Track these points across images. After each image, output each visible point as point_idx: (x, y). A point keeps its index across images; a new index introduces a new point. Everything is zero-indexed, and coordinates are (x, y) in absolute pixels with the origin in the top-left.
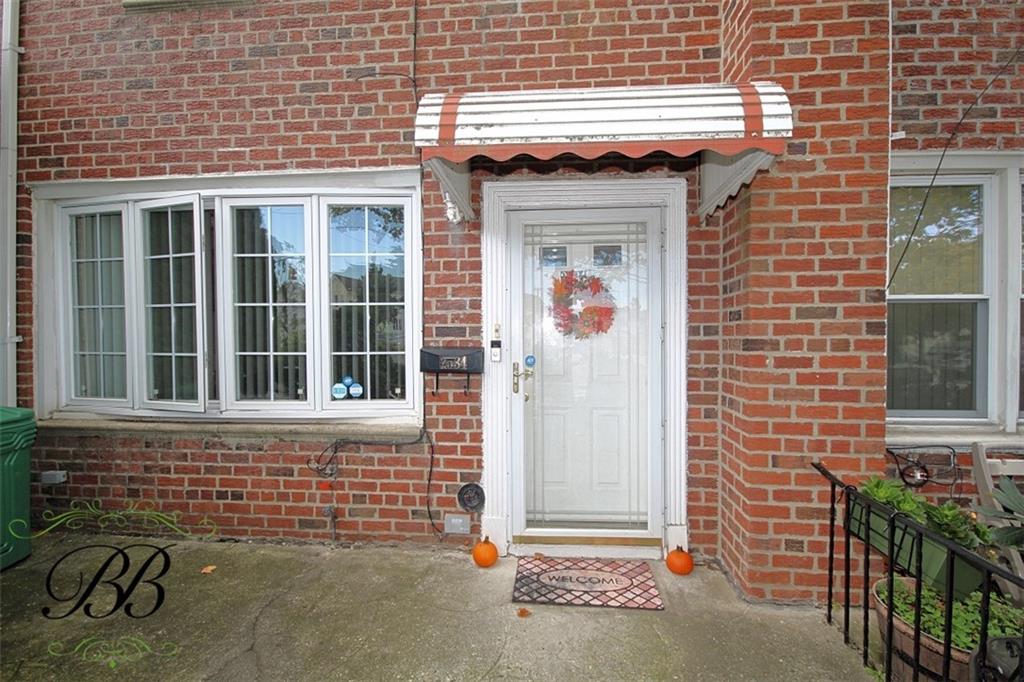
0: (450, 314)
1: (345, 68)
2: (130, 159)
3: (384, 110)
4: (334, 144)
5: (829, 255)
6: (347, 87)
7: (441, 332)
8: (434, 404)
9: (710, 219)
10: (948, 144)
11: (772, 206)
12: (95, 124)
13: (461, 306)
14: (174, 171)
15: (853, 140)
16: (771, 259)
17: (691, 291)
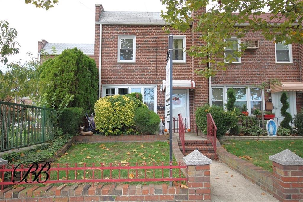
0: (161, 102)
1: (147, 72)
2: (118, 82)
3: (152, 77)
4: (146, 81)
5: (202, 96)
6: (147, 74)
7: (159, 104)
8: (159, 113)
9: (192, 91)
10: (217, 84)
11: (197, 91)
12: (113, 77)
13: (162, 101)
14: (124, 84)
15: (204, 85)
16: (197, 96)
17: (190, 99)
